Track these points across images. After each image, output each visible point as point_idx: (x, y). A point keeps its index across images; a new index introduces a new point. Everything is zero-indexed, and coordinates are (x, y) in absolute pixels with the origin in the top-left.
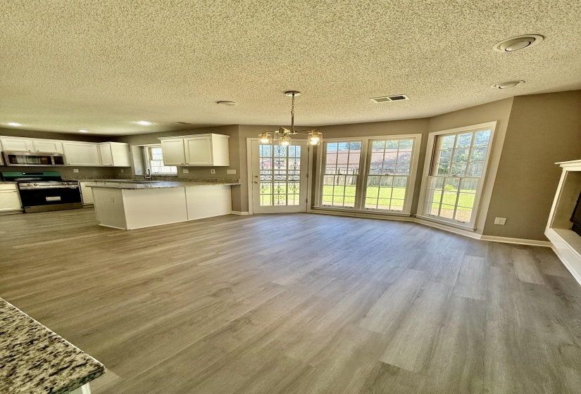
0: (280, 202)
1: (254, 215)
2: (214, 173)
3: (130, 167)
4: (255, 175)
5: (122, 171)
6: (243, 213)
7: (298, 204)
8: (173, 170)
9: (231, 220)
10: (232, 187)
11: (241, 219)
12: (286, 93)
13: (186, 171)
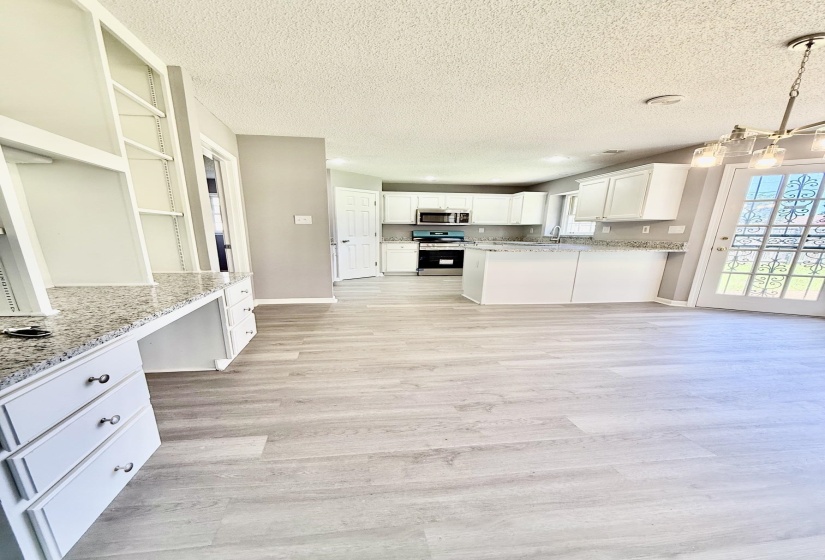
0: (768, 291)
1: (697, 308)
2: (648, 231)
3: (540, 226)
4: (722, 234)
5: (532, 231)
6: (674, 303)
7: (815, 298)
8: (588, 229)
9: (647, 311)
10: (669, 256)
11: (665, 311)
12: (789, 43)
13: (606, 230)
